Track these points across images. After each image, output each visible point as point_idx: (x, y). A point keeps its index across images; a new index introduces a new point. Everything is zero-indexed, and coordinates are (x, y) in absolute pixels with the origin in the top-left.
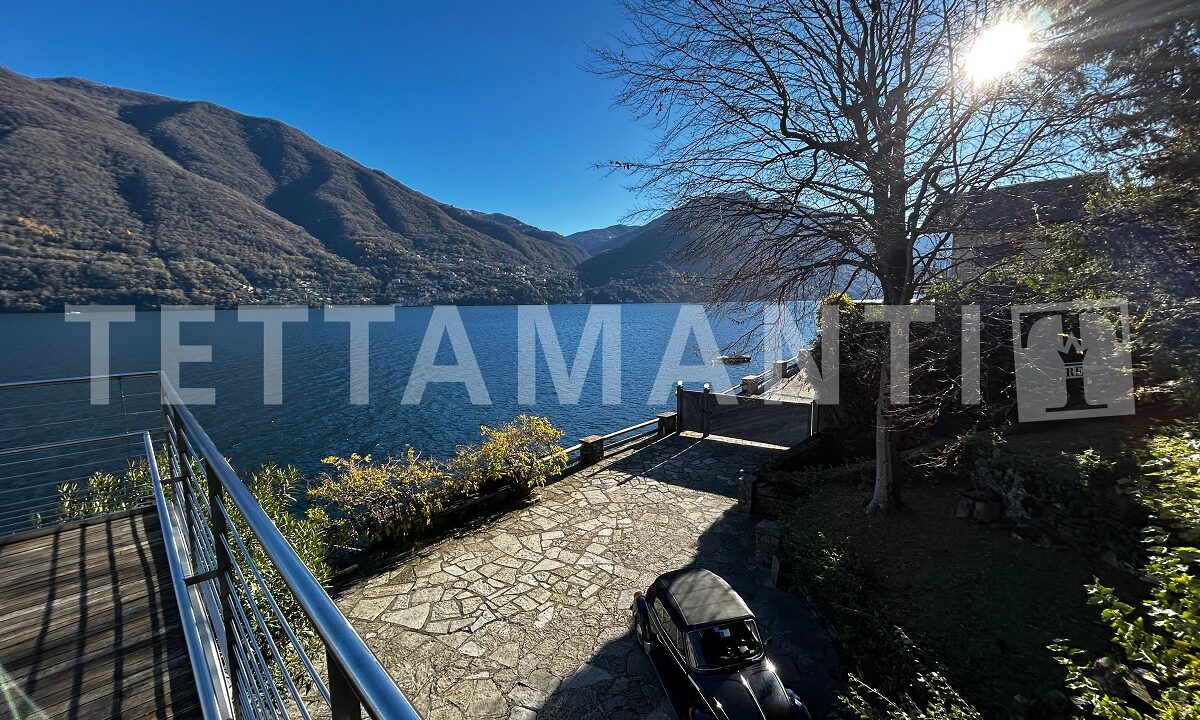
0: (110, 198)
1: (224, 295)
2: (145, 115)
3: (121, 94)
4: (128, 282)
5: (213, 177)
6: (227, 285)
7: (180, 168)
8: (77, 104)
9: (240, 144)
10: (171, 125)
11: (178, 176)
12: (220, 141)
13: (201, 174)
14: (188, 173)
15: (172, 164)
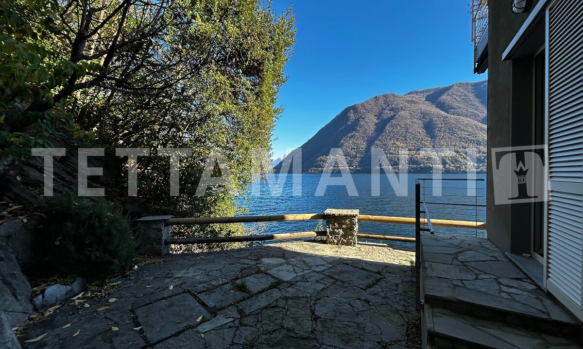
0: (421, 131)
1: (459, 167)
2: (434, 97)
3: (427, 91)
4: (424, 162)
5: (458, 115)
6: (461, 162)
7: (446, 114)
8: (414, 99)
9: (471, 96)
10: (444, 98)
11: (445, 117)
12: (462, 98)
13: (454, 115)
14: (449, 115)
15: (443, 113)
